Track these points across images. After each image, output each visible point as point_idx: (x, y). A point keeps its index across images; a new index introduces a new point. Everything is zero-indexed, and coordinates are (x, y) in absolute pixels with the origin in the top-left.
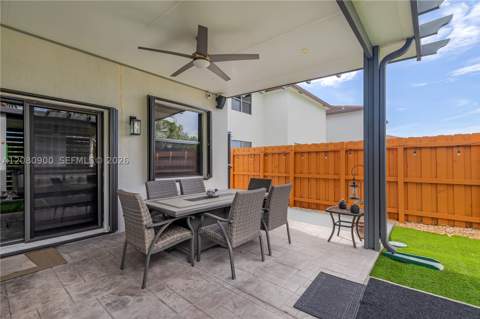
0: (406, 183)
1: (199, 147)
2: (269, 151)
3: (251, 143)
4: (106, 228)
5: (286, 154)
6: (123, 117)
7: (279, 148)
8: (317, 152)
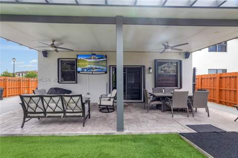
1: (176, 76)
2: (203, 77)
3: (226, 70)
4: (142, 101)
6: (147, 68)
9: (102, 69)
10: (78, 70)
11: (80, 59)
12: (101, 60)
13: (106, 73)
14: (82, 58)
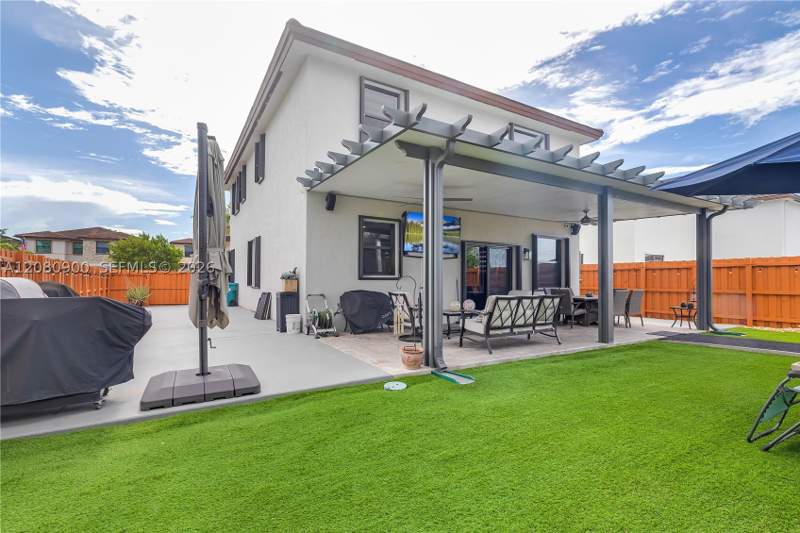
0: (753, 295)
1: (558, 266)
5: (636, 270)
6: (522, 249)
7: (629, 264)
8: (669, 269)
9: (452, 249)
10: (406, 249)
11: (412, 223)
12: (451, 227)
13: (456, 256)
14: (415, 222)
